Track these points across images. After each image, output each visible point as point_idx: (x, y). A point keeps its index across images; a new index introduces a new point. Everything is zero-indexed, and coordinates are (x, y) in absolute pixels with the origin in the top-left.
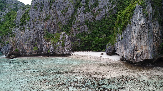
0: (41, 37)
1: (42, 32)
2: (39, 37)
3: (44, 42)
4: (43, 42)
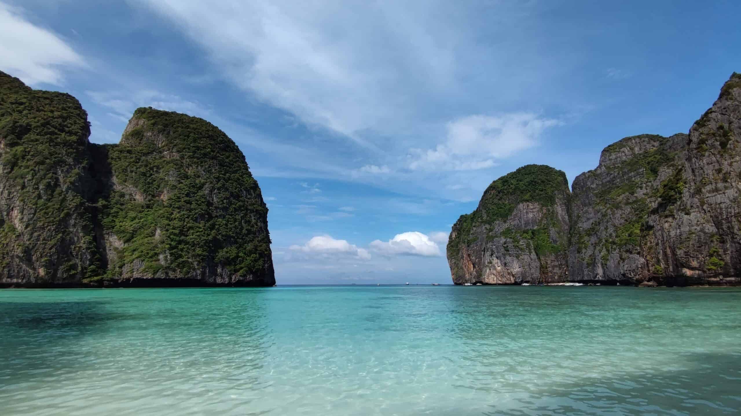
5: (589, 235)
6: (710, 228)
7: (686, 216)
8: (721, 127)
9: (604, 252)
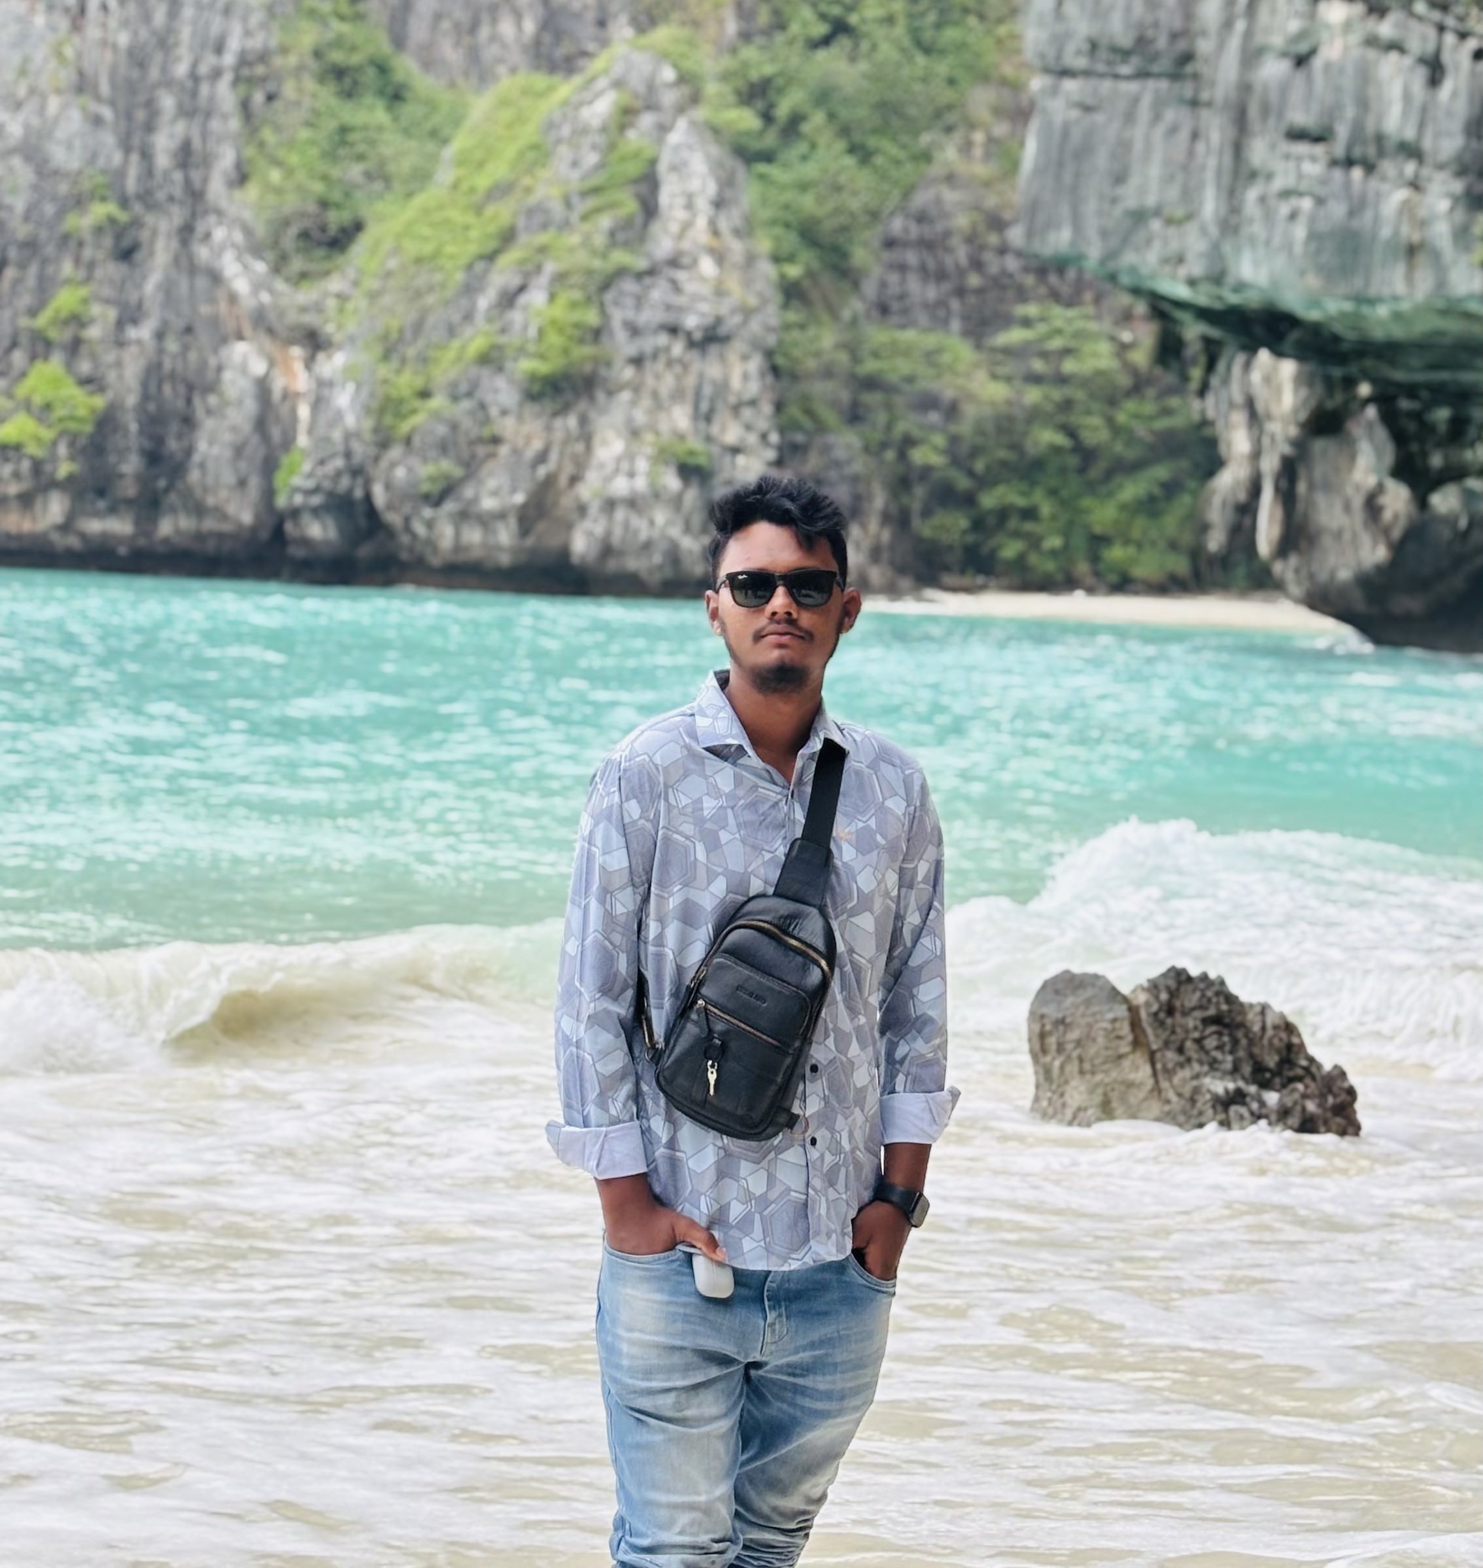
0: (185, 155)
1: (229, 59)
2: (146, 155)
3: (230, 266)
4: (216, 277)
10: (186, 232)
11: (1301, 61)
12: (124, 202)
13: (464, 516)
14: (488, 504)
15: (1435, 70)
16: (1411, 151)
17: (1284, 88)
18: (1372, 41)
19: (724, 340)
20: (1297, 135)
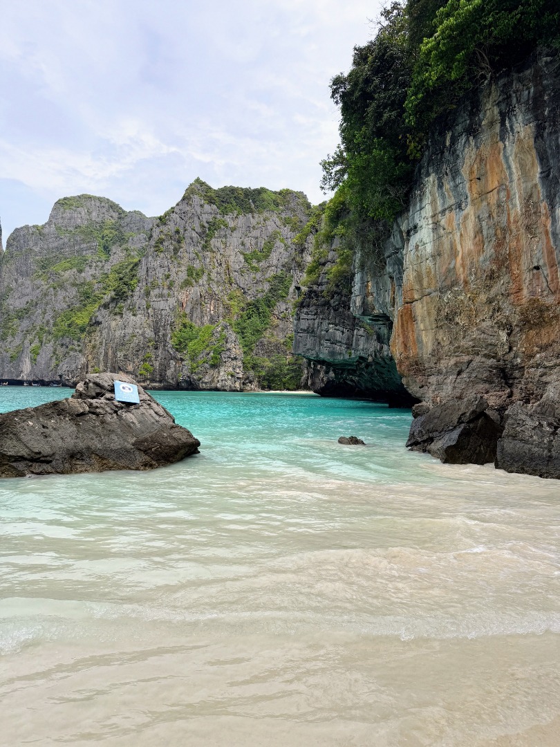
0: (164, 335)
1: (169, 323)
2: (158, 335)
3: (172, 353)
4: (168, 352)
5: (20, 318)
6: (150, 333)
7: (132, 317)
8: (177, 232)
9: (36, 343)
10: (164, 346)
11: (327, 331)
12: (156, 342)
13: (203, 382)
14: (206, 381)
15: (343, 332)
16: (340, 342)
17: (325, 335)
18: (335, 329)
19: (236, 359)
20: (327, 340)
